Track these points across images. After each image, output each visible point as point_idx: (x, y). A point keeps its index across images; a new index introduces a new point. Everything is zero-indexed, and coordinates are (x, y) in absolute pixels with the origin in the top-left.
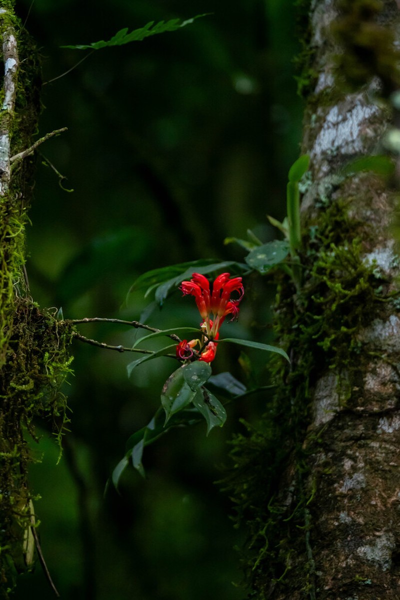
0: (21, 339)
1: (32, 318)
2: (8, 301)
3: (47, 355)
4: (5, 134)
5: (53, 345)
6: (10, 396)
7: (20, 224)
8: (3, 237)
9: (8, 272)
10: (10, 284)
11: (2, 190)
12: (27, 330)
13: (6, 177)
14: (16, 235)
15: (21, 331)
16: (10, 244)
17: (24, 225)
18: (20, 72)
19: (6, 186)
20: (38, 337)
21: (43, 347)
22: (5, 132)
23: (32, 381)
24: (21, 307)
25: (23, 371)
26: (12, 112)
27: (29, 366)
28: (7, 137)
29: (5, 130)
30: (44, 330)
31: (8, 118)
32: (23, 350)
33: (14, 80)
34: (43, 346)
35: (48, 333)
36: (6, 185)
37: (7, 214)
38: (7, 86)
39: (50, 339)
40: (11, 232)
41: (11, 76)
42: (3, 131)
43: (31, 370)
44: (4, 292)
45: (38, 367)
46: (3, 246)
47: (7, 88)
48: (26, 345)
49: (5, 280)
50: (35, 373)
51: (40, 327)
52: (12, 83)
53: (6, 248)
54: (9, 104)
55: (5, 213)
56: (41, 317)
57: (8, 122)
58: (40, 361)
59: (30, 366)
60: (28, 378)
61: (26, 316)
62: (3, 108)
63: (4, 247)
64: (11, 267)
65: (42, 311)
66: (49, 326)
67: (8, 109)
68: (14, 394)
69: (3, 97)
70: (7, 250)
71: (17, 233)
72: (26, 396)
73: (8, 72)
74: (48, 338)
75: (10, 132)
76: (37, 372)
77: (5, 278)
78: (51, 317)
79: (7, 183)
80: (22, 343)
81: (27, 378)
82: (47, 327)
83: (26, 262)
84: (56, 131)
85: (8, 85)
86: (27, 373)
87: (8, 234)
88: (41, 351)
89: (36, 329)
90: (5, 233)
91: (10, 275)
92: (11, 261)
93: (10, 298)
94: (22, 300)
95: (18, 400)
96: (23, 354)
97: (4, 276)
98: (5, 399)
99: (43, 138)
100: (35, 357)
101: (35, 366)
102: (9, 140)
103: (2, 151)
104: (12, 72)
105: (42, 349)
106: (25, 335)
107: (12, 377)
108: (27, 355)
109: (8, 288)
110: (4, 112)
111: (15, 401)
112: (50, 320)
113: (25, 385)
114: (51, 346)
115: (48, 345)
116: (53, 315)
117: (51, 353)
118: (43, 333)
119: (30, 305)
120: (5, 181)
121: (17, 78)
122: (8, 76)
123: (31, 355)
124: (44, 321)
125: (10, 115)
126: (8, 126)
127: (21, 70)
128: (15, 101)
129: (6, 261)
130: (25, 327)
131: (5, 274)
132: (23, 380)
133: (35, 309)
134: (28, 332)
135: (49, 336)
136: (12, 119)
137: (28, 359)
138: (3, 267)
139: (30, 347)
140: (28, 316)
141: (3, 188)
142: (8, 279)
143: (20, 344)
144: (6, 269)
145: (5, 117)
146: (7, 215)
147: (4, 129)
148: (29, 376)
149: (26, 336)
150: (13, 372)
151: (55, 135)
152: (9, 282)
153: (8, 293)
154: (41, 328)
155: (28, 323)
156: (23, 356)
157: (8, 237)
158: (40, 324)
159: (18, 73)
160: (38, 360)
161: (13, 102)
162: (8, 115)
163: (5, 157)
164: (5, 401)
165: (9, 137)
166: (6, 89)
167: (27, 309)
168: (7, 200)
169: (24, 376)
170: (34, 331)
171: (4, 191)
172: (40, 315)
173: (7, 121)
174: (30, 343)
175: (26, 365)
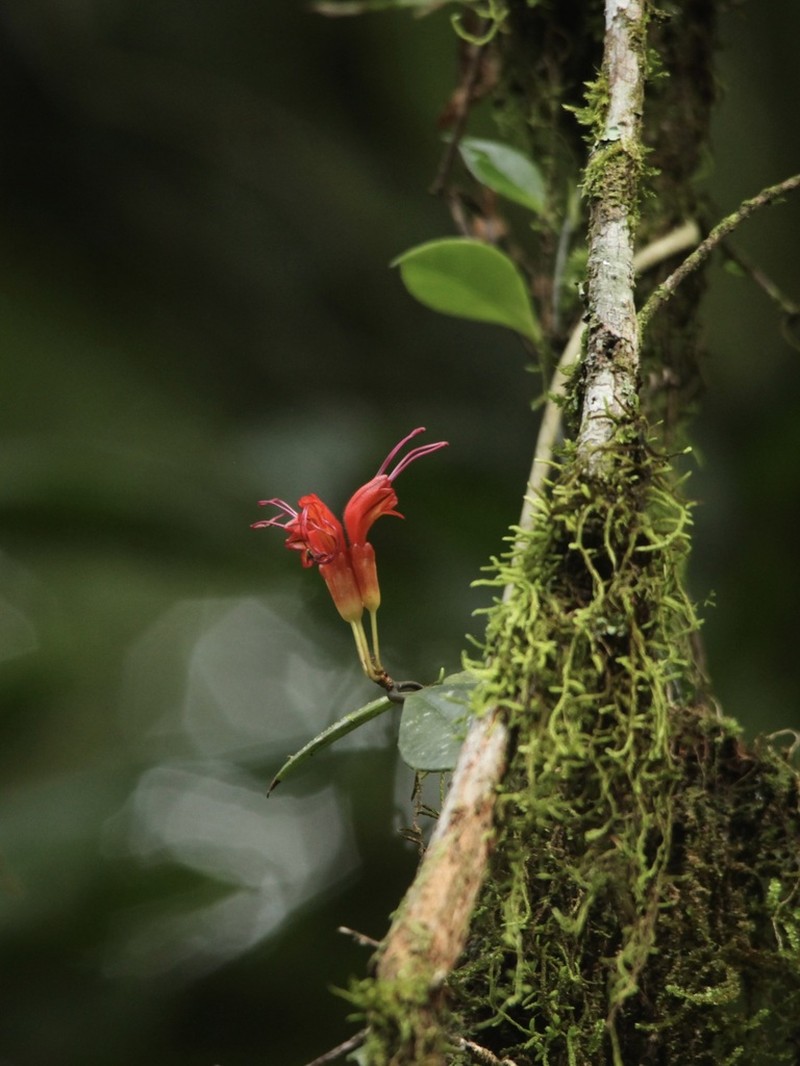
0: (693, 840)
1: (722, 769)
2: (654, 754)
3: (775, 887)
4: (615, 220)
5: (791, 851)
6: (669, 1023)
7: (677, 505)
8: (630, 551)
9: (648, 661)
10: (658, 698)
11: (615, 398)
12: (709, 810)
13: (627, 354)
14: (667, 542)
15: (690, 814)
16: (651, 574)
17: (691, 510)
18: (653, 16)
19: (629, 385)
20: (743, 828)
21: (760, 860)
22: (617, 212)
23: (732, 974)
24: (687, 739)
25: (704, 943)
26: (636, 146)
27: (720, 924)
28: (623, 228)
29: (614, 206)
30: (760, 806)
31: (623, 169)
32: (701, 875)
33: (635, 43)
34: (760, 856)
35: (773, 815)
36: (628, 380)
37: (635, 477)
38: (616, 64)
39: (782, 833)
40: (650, 533)
41: (626, 31)
42: (611, 210)
43: (729, 937)
44: (640, 725)
45: (749, 925)
46: (629, 579)
47: (616, 73)
48: (709, 860)
49: (641, 688)
50: (741, 945)
51: (749, 797)
52: (630, 52)
53: (638, 588)
54: (623, 124)
55: (629, 475)
56: (750, 764)
57: (624, 182)
58: (753, 905)
59: (724, 922)
60: (722, 963)
61: (703, 765)
62: (605, 138)
63: (633, 583)
64: (655, 645)
65: (751, 745)
66: (777, 793)
67: (623, 138)
68: (680, 1015)
69: (604, 100)
70: (644, 592)
71: (670, 538)
72: (717, 1020)
73: (615, 19)
74: (775, 830)
75: (631, 213)
76: (748, 943)
77: (641, 681)
78: (780, 764)
79: (632, 374)
80: (697, 851)
81: (717, 963)
82: (770, 794)
83: (702, 626)
84: (773, 189)
85: (618, 61)
86: (716, 949)
87: (643, 540)
88: (754, 873)
89: (737, 803)
90: (633, 537)
91: (655, 669)
92: (656, 625)
93: (659, 743)
94: (687, 714)
95: (694, 1036)
96: (701, 889)
97: (637, 675)
98: (652, 1032)
99: (734, 218)
100: (737, 894)
101: (741, 924)
102: (630, 238)
103: (611, 273)
104: (629, 20)
105: (758, 866)
106: (703, 824)
107: (671, 962)
108: (713, 888)
109: (652, 711)
110: (610, 149)
111: (685, 1038)
112: (775, 772)
113: (712, 985)
114: (786, 855)
115: (778, 854)
116: (785, 756)
117: (787, 879)
118: (760, 814)
119: (715, 730)
120: (624, 369)
121: (643, 39)
122: (615, 32)
123: (724, 890)
124: (758, 779)
125: (630, 158)
126: (624, 194)
127: (657, 11)
128: (641, 113)
129: (639, 625)
130: (701, 803)
131: (639, 667)
132: (706, 969)
133: (730, 743)
134: (712, 815)
135: (779, 823)
136: (637, 168)
137: (716, 902)
138: (632, 645)
139: (722, 864)
140: (710, 763)
141: (619, 390)
142: (652, 681)
143: (691, 857)
144: (642, 651)
145: (613, 165)
146: (636, 483)
147: (613, 202)
148: (723, 957)
149: (706, 828)
150: (674, 946)
151: (768, 202)
152: (654, 693)
153: (652, 726)
154: (752, 799)
155: (710, 787)
156: (702, 895)
157: (642, 549)
158: (749, 788)
159: (647, 19)
160: (748, 903)
161: (638, 116)
162: (623, 161)
163: (620, 293)
164: (653, 1038)
165: (630, 228)
166: (612, 75)
167: (705, 743)
168: (633, 435)
169: (706, 958)
170: (732, 811)
171: (623, 402)
172: (745, 757)
173: (621, 178)
174: (722, 851)
175: (712, 920)
